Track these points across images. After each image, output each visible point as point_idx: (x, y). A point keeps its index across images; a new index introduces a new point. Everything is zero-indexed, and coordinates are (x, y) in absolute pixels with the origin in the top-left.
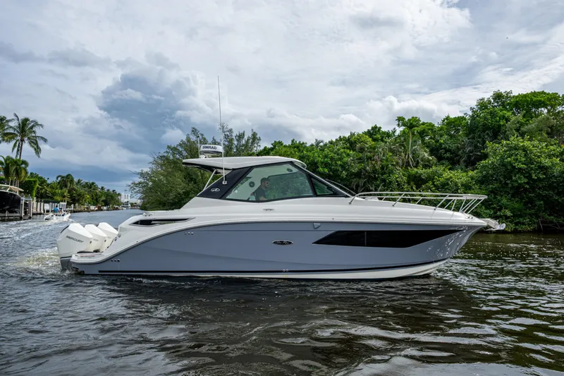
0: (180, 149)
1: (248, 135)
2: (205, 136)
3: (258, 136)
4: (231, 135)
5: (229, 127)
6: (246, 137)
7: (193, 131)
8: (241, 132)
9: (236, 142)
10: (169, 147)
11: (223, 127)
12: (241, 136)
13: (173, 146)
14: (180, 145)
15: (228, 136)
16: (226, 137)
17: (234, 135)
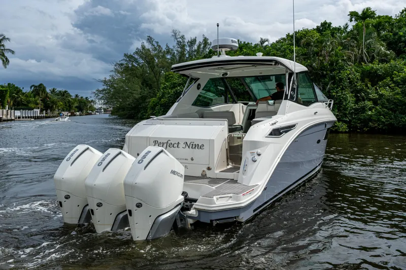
0: (136, 56)
1: (200, 40)
2: (160, 44)
3: (209, 41)
4: (184, 42)
5: (181, 34)
6: (197, 43)
7: (148, 39)
8: (193, 37)
9: (188, 49)
10: (126, 55)
11: (176, 34)
12: (193, 42)
13: (129, 54)
14: (136, 53)
15: (180, 42)
16: (179, 43)
17: (186, 41)
